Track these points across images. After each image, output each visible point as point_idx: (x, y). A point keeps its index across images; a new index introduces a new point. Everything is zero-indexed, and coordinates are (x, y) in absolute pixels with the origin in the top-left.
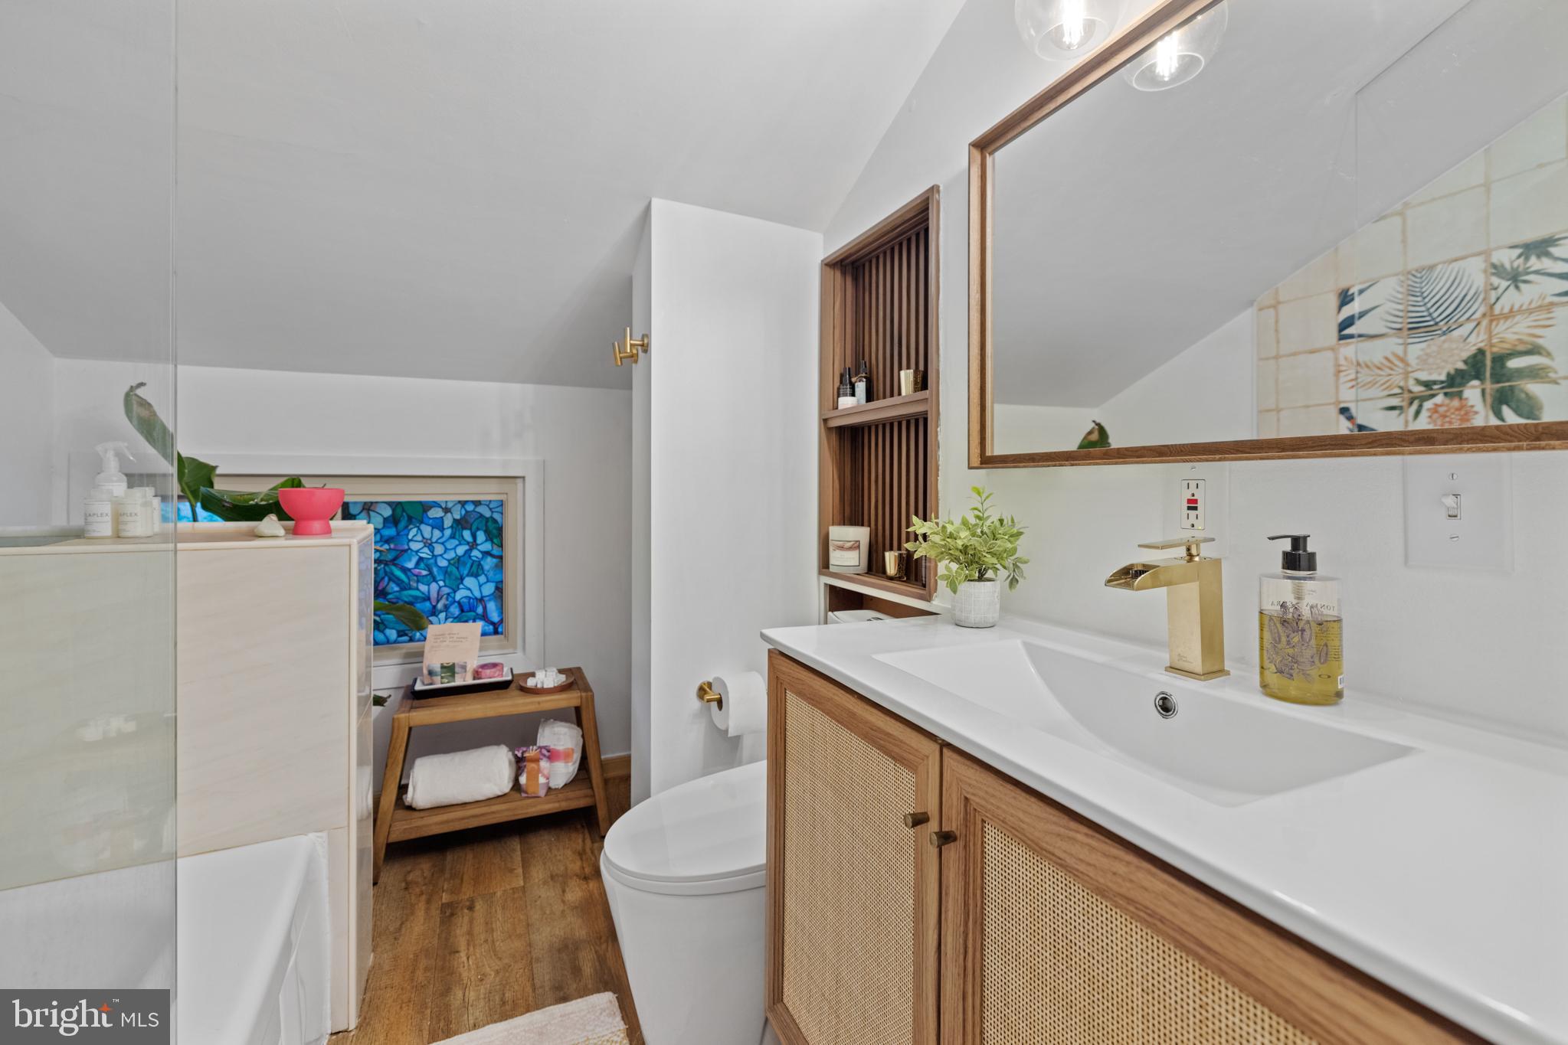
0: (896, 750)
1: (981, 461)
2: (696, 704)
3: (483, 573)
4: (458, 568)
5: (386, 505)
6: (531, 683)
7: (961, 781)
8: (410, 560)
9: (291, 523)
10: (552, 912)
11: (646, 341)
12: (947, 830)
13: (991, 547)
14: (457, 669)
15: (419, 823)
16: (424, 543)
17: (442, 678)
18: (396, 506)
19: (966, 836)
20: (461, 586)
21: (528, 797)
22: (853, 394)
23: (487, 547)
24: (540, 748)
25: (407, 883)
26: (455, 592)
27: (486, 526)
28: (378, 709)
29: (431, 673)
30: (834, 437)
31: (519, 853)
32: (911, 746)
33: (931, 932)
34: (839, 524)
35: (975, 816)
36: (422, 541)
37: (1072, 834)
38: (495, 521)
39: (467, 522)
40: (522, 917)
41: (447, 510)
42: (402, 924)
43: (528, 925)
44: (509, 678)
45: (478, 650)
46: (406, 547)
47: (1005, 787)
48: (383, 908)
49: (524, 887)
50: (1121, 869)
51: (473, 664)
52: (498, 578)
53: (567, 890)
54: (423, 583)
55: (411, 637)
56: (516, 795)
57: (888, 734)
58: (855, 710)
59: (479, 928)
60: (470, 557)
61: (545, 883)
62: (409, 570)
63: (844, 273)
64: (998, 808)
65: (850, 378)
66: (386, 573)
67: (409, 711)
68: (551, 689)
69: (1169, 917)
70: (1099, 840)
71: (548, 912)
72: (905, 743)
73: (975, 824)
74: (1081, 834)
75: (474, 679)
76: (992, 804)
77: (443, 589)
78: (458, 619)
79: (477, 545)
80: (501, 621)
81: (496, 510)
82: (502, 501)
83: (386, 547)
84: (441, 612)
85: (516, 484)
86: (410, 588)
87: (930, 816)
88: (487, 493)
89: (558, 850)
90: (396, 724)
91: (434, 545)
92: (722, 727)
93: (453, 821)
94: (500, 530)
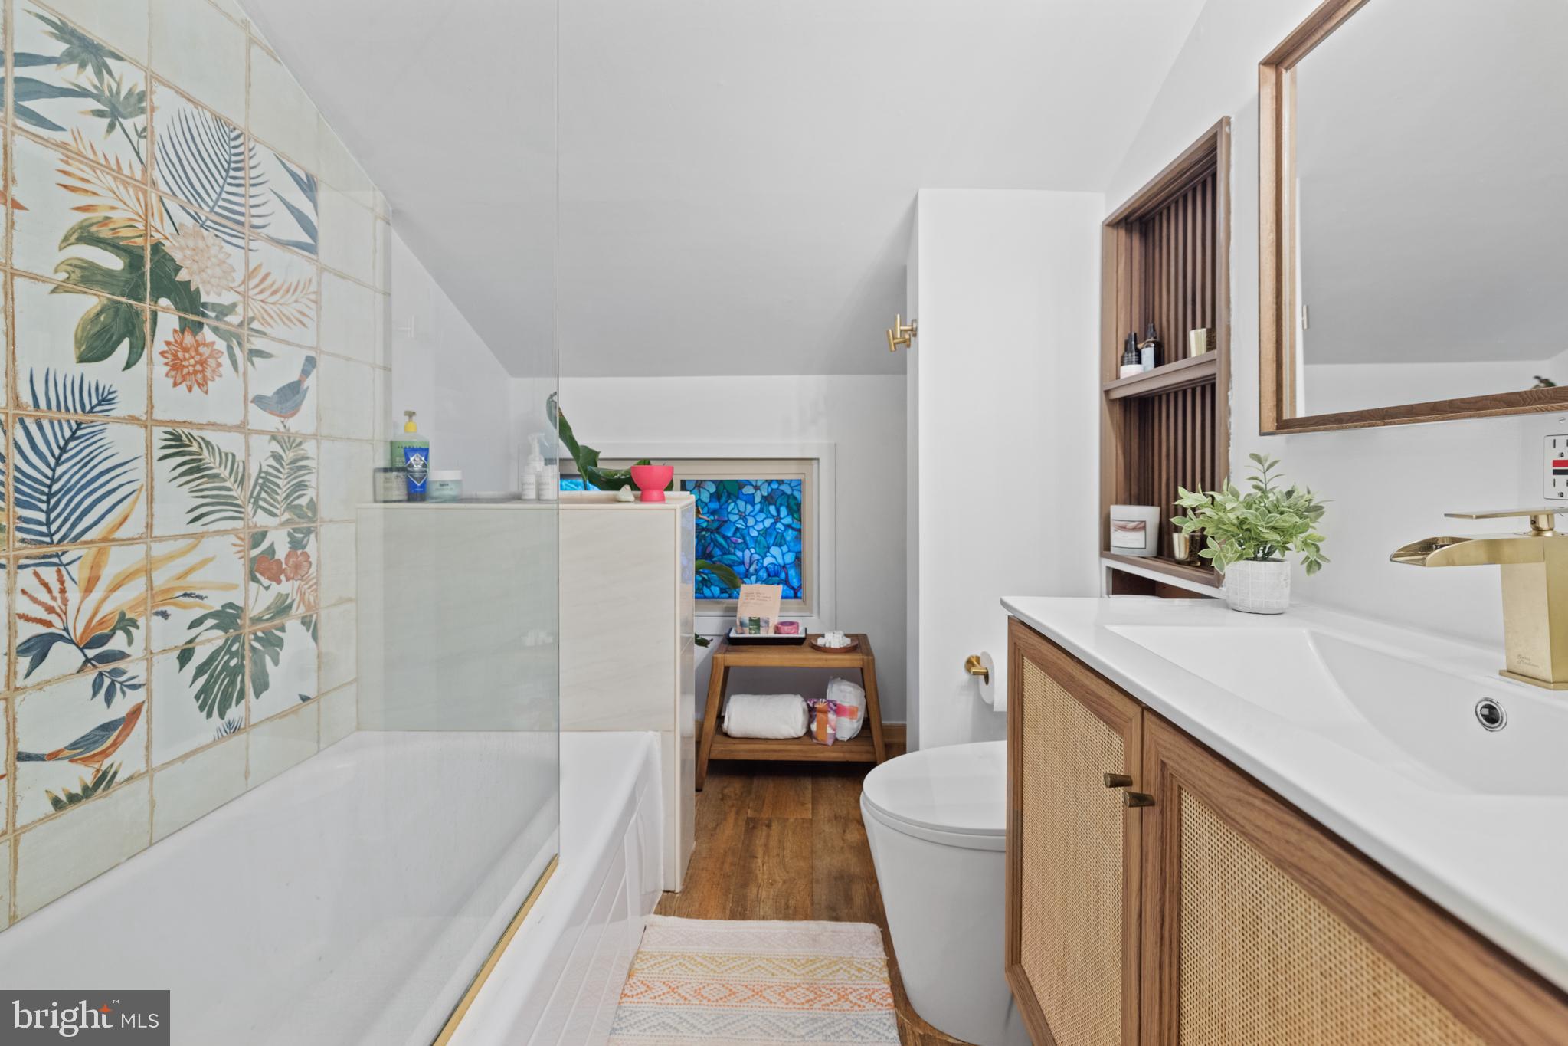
0: (1106, 712)
1: (1277, 426)
2: (964, 677)
3: (786, 543)
4: (765, 538)
5: (711, 483)
6: (820, 642)
7: (1158, 744)
8: (729, 530)
9: (639, 493)
10: (833, 846)
11: (914, 326)
12: (1146, 793)
13: (1269, 520)
14: (762, 623)
15: (733, 748)
16: (740, 516)
17: (750, 629)
18: (719, 484)
19: (1163, 801)
20: (768, 554)
21: (818, 744)
22: (1139, 362)
23: (788, 520)
24: (829, 701)
25: (723, 795)
26: (763, 559)
27: (788, 501)
28: (702, 649)
29: (742, 624)
30: (1117, 409)
31: (810, 791)
32: (1118, 710)
33: (1133, 899)
34: (1125, 503)
35: (1172, 781)
36: (738, 514)
37: (1251, 799)
38: (795, 498)
39: (772, 498)
40: (808, 844)
41: (757, 488)
42: (717, 825)
43: (812, 851)
44: (803, 636)
45: (778, 610)
46: (726, 519)
47: (1194, 750)
48: (705, 810)
49: (811, 820)
50: (1293, 837)
51: (775, 620)
52: (797, 549)
53: (848, 831)
54: (739, 550)
55: (730, 594)
56: (807, 740)
57: (1100, 698)
58: (1074, 674)
59: (773, 843)
60: (775, 529)
61: (829, 821)
62: (729, 538)
63: (1129, 231)
64: (1189, 771)
65: (1136, 344)
66: (712, 539)
67: (724, 653)
68: (837, 649)
69: (1335, 889)
70: (1275, 806)
71: (830, 845)
72: (1113, 706)
73: (1172, 789)
74: (1258, 800)
75: (775, 633)
76: (1184, 768)
77: (754, 555)
78: (766, 582)
79: (781, 518)
80: (800, 587)
81: (796, 488)
82: (800, 480)
83: (712, 518)
84: (753, 575)
85: (812, 465)
86: (730, 553)
87: (1133, 779)
88: (787, 473)
89: (843, 796)
90: (715, 662)
91: (748, 517)
92: (988, 701)
93: (757, 751)
94: (799, 505)
